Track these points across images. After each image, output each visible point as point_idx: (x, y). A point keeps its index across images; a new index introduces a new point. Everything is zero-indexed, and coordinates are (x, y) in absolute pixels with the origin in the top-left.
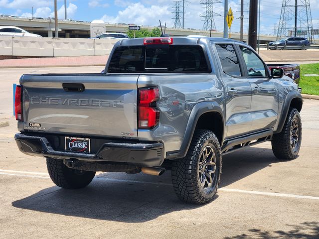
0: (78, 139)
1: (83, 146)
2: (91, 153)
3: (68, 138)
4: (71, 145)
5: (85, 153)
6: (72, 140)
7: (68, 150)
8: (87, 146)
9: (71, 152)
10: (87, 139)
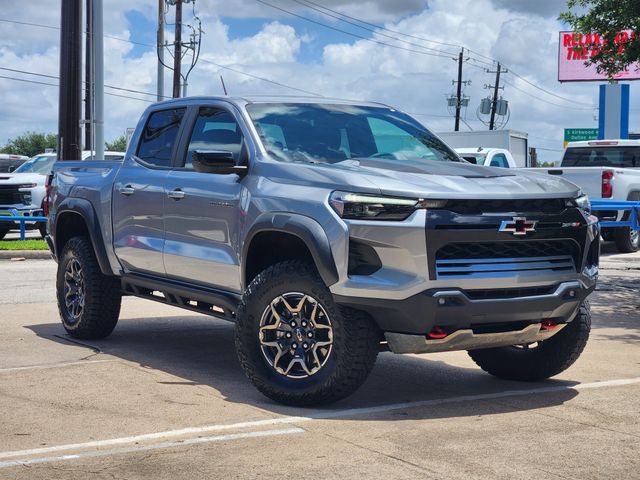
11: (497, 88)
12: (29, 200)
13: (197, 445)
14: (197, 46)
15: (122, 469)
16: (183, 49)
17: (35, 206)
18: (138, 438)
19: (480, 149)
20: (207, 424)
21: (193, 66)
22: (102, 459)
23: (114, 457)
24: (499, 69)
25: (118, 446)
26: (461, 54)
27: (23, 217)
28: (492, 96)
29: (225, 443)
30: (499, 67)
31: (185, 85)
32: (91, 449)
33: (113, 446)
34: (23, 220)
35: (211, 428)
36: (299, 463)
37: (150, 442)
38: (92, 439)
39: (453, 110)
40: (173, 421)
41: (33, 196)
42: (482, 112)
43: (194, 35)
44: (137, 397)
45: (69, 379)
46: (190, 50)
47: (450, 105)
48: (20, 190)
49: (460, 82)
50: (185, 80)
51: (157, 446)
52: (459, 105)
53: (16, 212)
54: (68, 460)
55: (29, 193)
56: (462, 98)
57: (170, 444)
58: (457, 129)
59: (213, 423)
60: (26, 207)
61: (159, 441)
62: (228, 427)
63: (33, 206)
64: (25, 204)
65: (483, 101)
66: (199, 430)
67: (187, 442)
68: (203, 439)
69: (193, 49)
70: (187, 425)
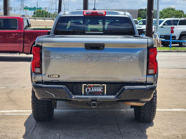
0: (95, 85)
1: (100, 90)
2: (106, 95)
3: (85, 85)
4: (88, 90)
5: (101, 95)
6: (89, 87)
7: (85, 94)
8: (103, 90)
9: (88, 95)
10: (103, 85)
67: (6, 114)
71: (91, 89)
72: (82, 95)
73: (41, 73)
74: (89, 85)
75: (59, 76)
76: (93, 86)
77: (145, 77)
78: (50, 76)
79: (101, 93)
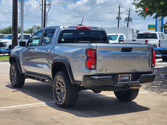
0: (125, 75)
1: (127, 78)
2: (131, 81)
3: (120, 75)
4: (121, 79)
8: (129, 78)
9: (121, 82)
10: (130, 75)
11: (129, 15)
12: (6, 46)
13: (30, 107)
14: (50, 5)
15: (13, 112)
16: (46, 6)
17: (7, 47)
18: (18, 106)
19: (117, 34)
20: (33, 103)
21: (49, 10)
22: (9, 110)
23: (12, 110)
24: (130, 10)
25: (13, 108)
26: (120, 6)
27: (4, 50)
28: (128, 17)
29: (36, 107)
30: (130, 9)
31: (47, 15)
32: (7, 108)
33: (12, 108)
34: (4, 51)
35: (34, 104)
36: (50, 112)
37: (20, 107)
38: (8, 106)
39: (117, 20)
40: (26, 102)
41: (6, 45)
42: (125, 21)
43: (49, 2)
44: (20, 97)
45: (6, 93)
46: (48, 6)
47: (117, 19)
48: (3, 44)
49: (119, 13)
50: (47, 14)
51: (21, 108)
52: (119, 19)
53: (2, 49)
54: (2, 111)
55: (6, 44)
56: (120, 17)
57: (24, 107)
58: (118, 27)
59: (35, 103)
60: (5, 48)
61: (22, 107)
62: (38, 104)
63: (6, 48)
64: (5, 47)
65: (126, 18)
66: (31, 104)
67: (28, 107)
68: (31, 106)
69: (49, 6)
70: (29, 103)
71: (123, 78)
72: (118, 82)
73: (95, 69)
74: (122, 75)
75: (106, 70)
76: (124, 76)
77: (150, 68)
78: (101, 70)
79: (128, 80)
